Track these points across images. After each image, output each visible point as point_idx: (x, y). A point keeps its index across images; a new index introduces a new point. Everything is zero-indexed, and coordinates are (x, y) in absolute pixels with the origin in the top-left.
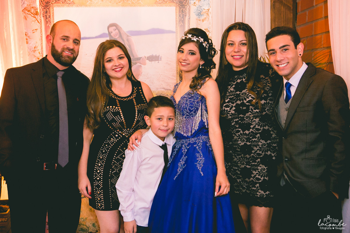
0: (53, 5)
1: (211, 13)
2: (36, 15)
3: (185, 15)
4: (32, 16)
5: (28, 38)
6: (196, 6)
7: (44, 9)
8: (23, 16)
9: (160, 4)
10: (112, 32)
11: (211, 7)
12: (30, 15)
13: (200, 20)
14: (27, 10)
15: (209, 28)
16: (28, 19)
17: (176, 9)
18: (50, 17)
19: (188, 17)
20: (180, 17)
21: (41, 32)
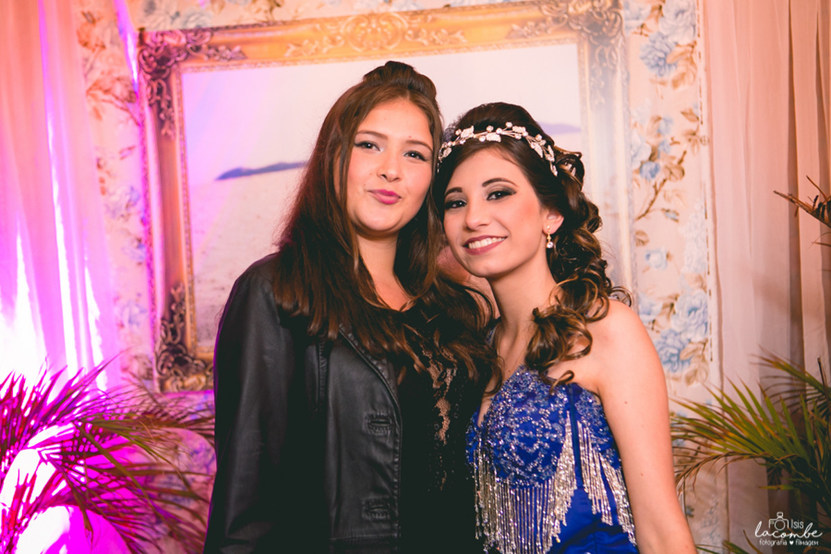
0: (178, 66)
1: (703, 55)
2: (130, 102)
3: (612, 67)
5: (105, 176)
6: (646, 35)
7: (153, 79)
8: (89, 108)
9: (524, 36)
11: (702, 33)
12: (111, 102)
13: (663, 83)
14: (100, 88)
15: (696, 107)
16: (104, 117)
17: (579, 53)
18: (170, 104)
19: (623, 73)
20: (593, 79)
21: (144, 153)
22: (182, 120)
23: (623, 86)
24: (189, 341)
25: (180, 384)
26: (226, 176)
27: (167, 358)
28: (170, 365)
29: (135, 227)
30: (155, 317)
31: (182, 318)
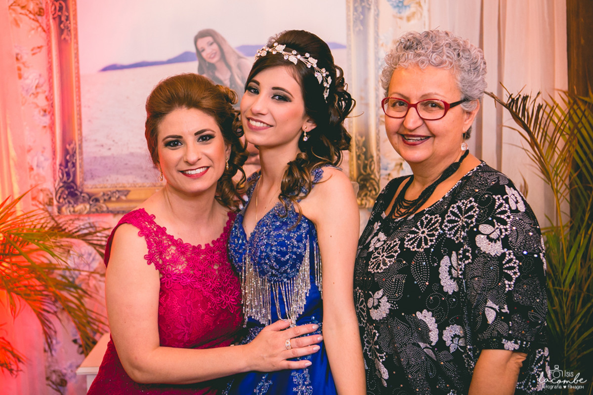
1: (426, 1)
2: (39, 15)
3: (368, 6)
4: (30, 18)
5: (21, 66)
7: (57, 1)
8: (10, 18)
10: (203, 50)
12: (27, 15)
13: (401, 18)
14: (19, 5)
16: (21, 25)
18: (68, 18)
19: (375, 10)
20: (355, 13)
21: (49, 52)
22: (76, 29)
23: (375, 19)
24: (79, 181)
25: (72, 209)
26: (105, 69)
27: (62, 192)
28: (65, 196)
29: (42, 102)
30: (55, 163)
31: (74, 165)
